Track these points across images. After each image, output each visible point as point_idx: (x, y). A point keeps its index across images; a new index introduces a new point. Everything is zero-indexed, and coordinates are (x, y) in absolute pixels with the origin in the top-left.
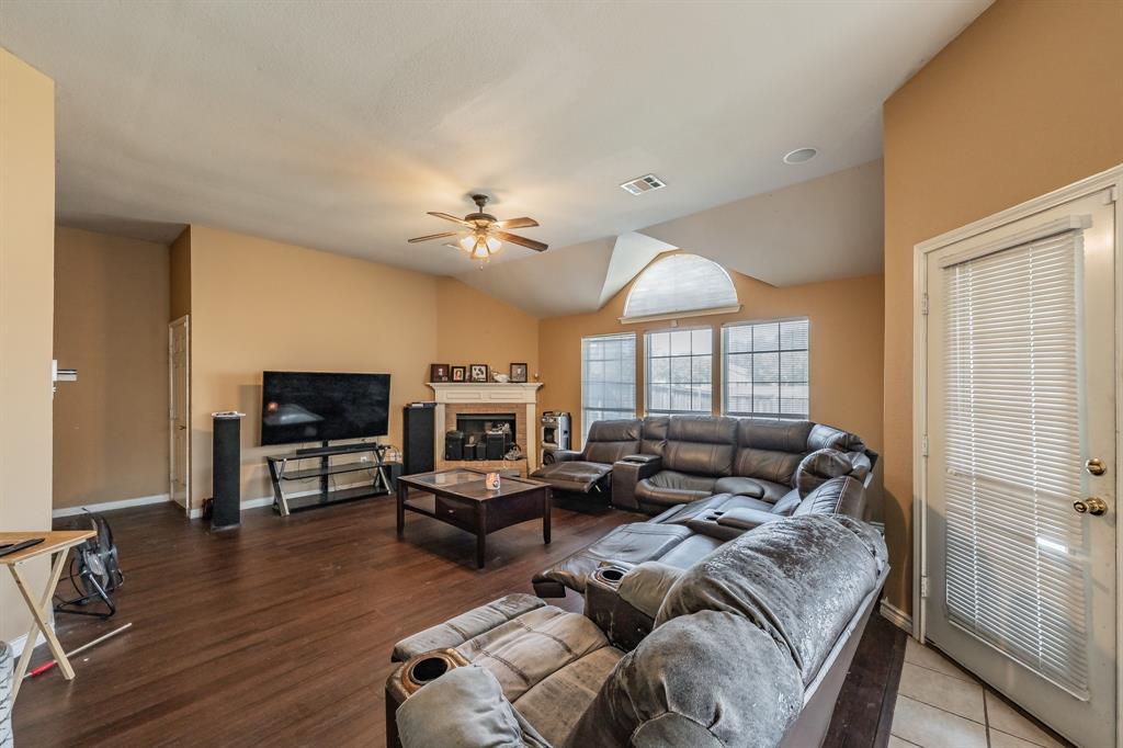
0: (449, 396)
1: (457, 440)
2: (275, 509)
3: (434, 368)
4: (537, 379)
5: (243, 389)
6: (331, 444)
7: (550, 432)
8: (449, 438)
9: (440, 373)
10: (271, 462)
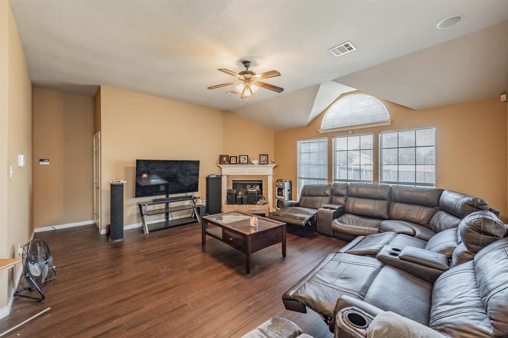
0: (229, 171)
1: (233, 194)
2: (141, 230)
3: (221, 157)
4: (273, 162)
5: (127, 168)
6: (171, 196)
7: (280, 190)
8: (229, 193)
9: (225, 160)
10: (140, 206)
